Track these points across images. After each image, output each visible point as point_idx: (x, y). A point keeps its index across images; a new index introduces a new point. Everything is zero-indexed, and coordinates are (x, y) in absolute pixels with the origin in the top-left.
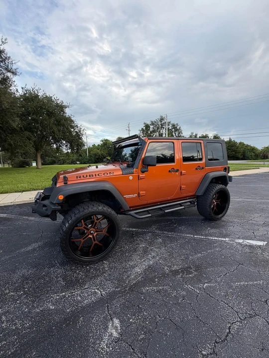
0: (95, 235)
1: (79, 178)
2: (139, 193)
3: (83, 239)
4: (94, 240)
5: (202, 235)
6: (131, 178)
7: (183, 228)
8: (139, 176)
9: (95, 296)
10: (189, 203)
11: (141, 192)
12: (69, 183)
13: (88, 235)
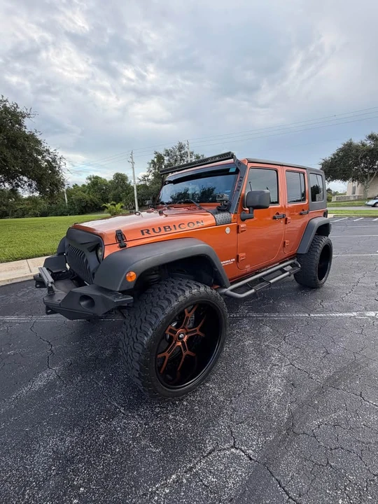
0: (185, 340)
1: (146, 235)
2: (238, 256)
3: (169, 352)
4: (185, 349)
5: (318, 312)
6: (228, 230)
7: (283, 304)
8: (238, 227)
9: (239, 465)
10: (289, 267)
11: (240, 255)
12: (129, 244)
13: (176, 343)
